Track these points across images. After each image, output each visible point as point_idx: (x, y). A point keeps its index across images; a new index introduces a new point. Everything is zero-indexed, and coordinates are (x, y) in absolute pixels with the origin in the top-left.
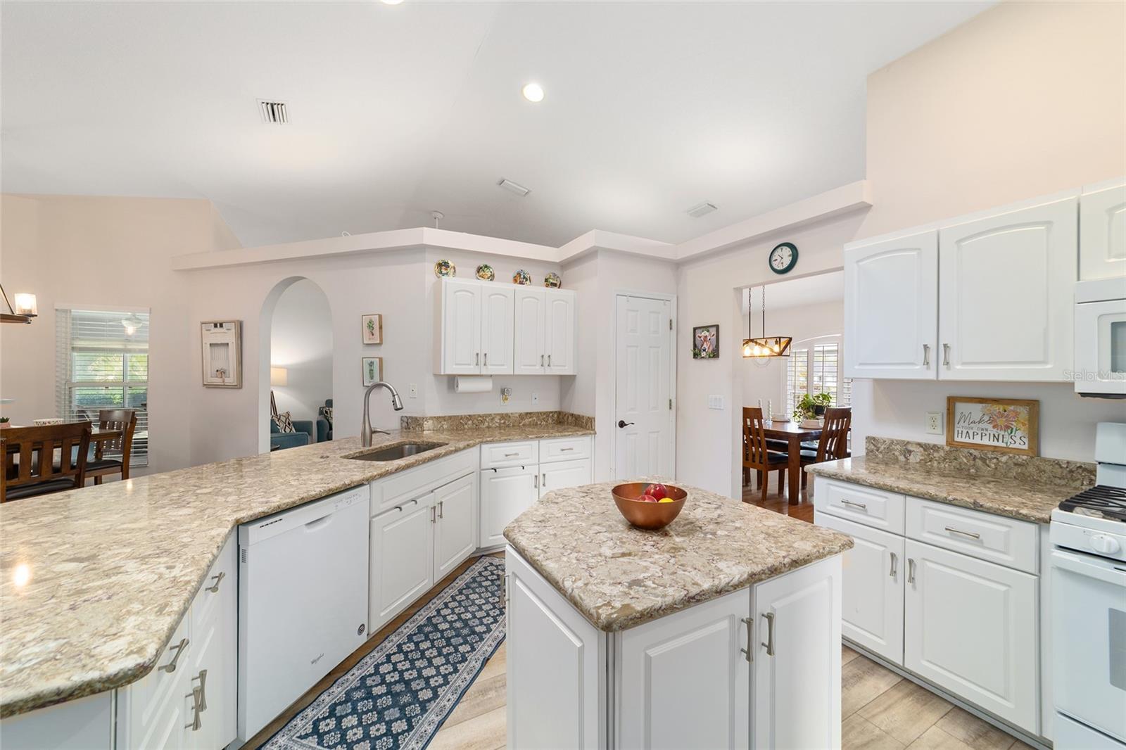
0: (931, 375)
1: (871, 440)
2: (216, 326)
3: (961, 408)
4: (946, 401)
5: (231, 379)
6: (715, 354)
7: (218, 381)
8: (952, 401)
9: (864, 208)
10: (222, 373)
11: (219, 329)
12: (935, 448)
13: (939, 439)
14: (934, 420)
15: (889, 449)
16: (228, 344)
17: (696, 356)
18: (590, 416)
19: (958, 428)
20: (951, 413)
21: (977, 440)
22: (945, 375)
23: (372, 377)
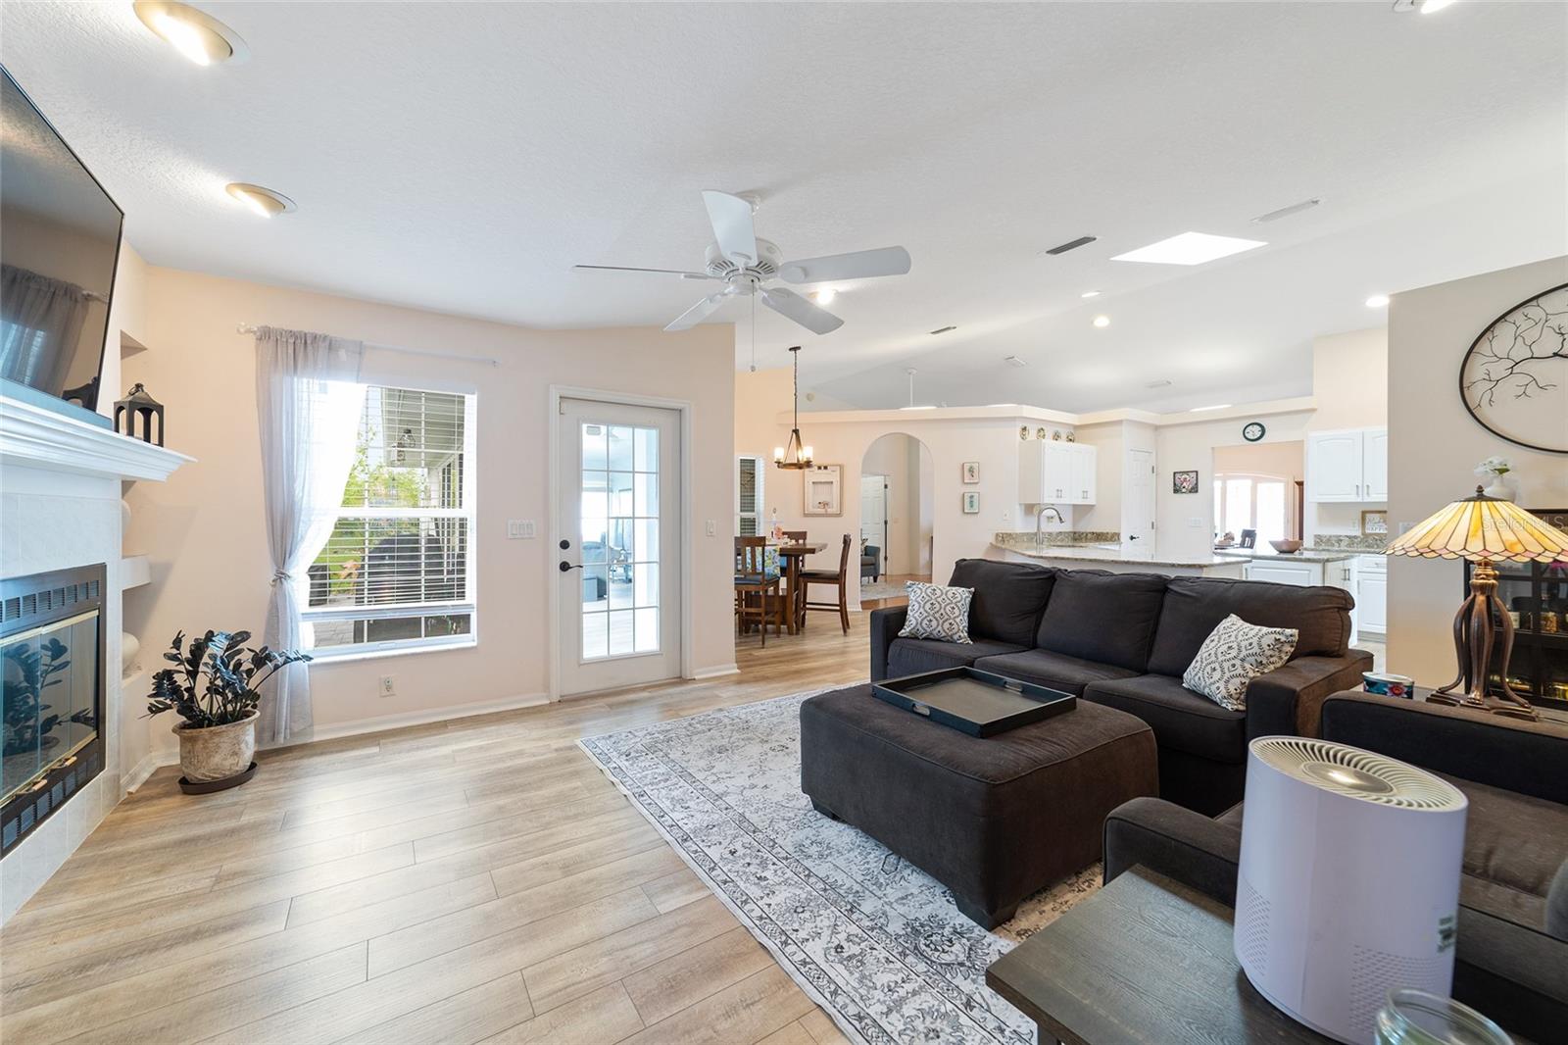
0: (1359, 500)
1: (1318, 537)
2: (820, 468)
3: (1368, 516)
4: (1360, 514)
5: (834, 509)
6: (1194, 490)
7: (821, 511)
8: (1364, 513)
9: (1313, 410)
10: (825, 504)
11: (823, 471)
12: (1355, 537)
13: (1356, 532)
14: (1354, 523)
15: (1329, 540)
16: (832, 483)
17: (1176, 491)
18: (1117, 532)
19: (1367, 526)
20: (1363, 519)
21: (1377, 531)
22: (1367, 499)
23: (972, 506)
